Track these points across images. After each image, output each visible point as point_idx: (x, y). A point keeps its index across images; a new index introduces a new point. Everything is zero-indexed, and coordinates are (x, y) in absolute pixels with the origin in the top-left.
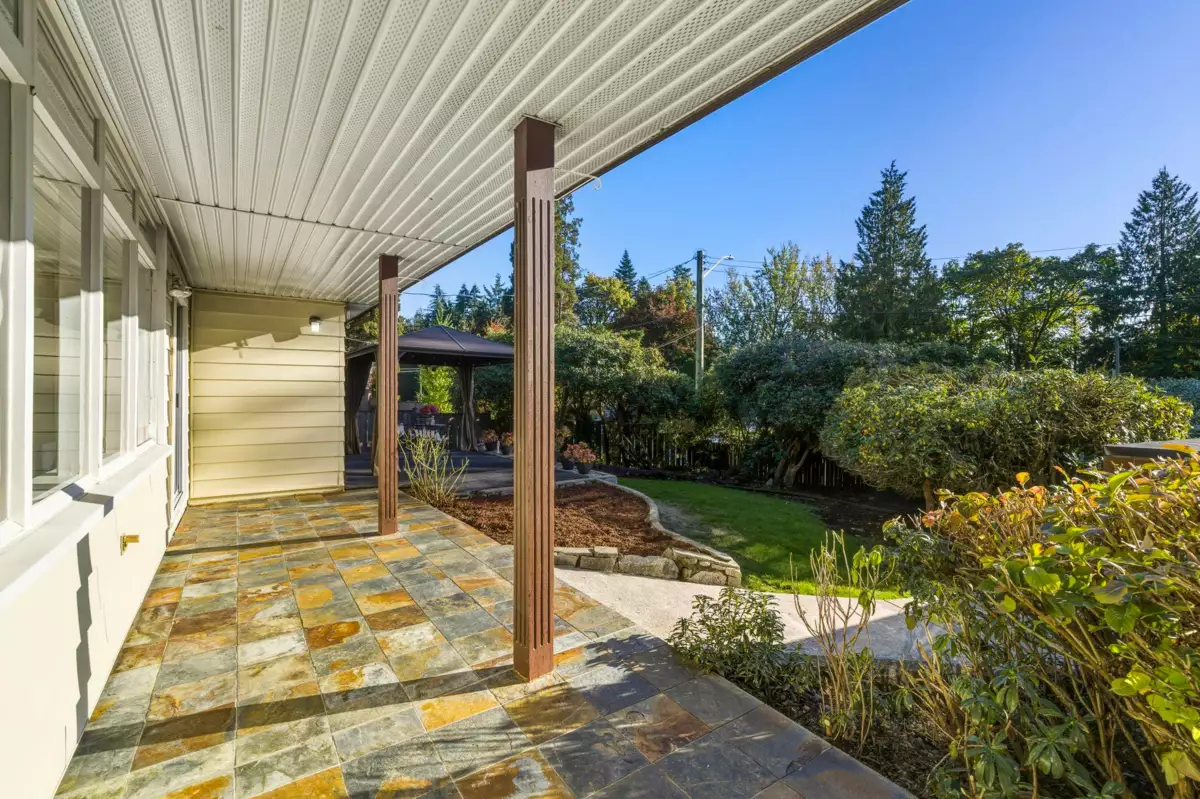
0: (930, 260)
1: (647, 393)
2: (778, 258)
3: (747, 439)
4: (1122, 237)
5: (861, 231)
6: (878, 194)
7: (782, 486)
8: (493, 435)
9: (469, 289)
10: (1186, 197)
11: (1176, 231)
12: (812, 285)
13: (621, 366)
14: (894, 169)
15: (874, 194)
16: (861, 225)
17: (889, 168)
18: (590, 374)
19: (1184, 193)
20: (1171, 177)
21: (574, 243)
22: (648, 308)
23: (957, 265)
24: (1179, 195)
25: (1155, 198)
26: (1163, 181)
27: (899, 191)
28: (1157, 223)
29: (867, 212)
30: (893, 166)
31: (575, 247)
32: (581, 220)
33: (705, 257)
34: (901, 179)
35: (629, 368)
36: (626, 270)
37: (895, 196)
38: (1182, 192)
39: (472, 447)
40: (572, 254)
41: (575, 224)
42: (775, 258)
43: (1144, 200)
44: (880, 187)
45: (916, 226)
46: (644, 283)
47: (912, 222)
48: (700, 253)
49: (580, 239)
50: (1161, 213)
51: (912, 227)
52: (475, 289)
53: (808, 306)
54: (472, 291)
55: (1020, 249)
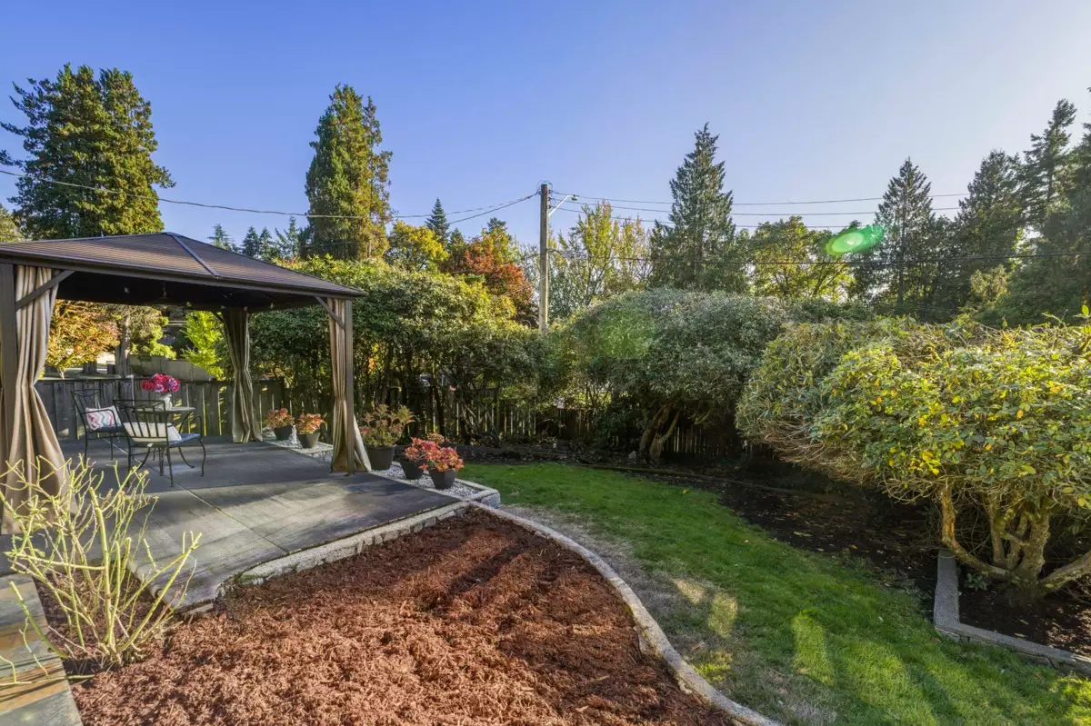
0: (735, 226)
1: (499, 353)
2: (592, 217)
3: (595, 404)
4: (875, 217)
5: (674, 192)
6: (691, 156)
7: (648, 459)
8: (285, 415)
9: (259, 233)
10: (923, 185)
11: (915, 215)
12: (623, 246)
13: (464, 318)
14: (707, 131)
15: (688, 156)
16: (675, 186)
17: (702, 130)
18: (424, 327)
19: (922, 182)
20: (913, 168)
21: (382, 179)
22: (465, 260)
23: (747, 234)
24: (917, 184)
25: (901, 185)
26: (907, 169)
27: (710, 155)
28: (901, 207)
29: (681, 174)
30: (705, 129)
31: (384, 184)
32: (391, 154)
33: (550, 192)
34: (713, 142)
35: (474, 321)
36: (437, 222)
37: (708, 158)
38: (920, 181)
39: (252, 435)
40: (381, 194)
41: (383, 157)
42: (589, 216)
43: (893, 186)
44: (693, 149)
45: (724, 191)
46: (457, 235)
47: (720, 187)
48: (544, 187)
49: (390, 175)
50: (903, 198)
51: (720, 192)
52: (265, 234)
53: (618, 266)
54: (262, 236)
55: (799, 222)
